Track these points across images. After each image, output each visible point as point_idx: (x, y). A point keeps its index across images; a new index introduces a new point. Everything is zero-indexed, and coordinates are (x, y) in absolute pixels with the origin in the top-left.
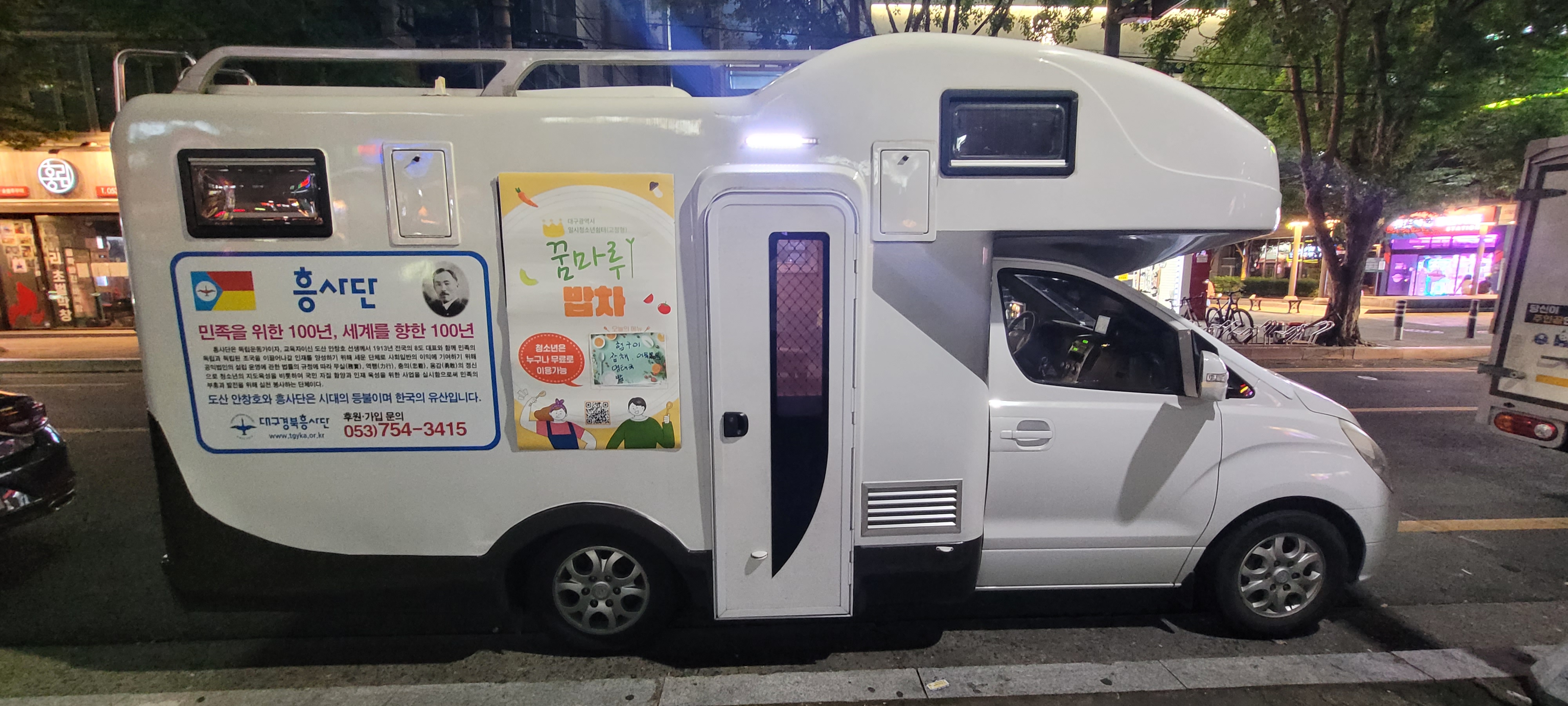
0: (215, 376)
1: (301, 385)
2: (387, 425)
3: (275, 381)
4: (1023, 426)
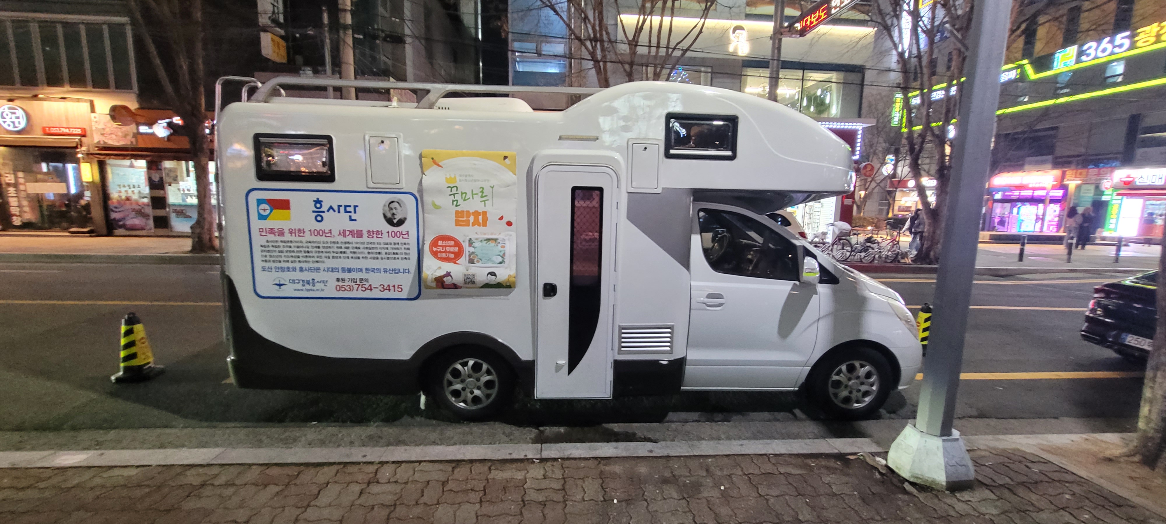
0: (266, 256)
1: (313, 262)
2: (359, 285)
3: (299, 259)
4: (710, 296)
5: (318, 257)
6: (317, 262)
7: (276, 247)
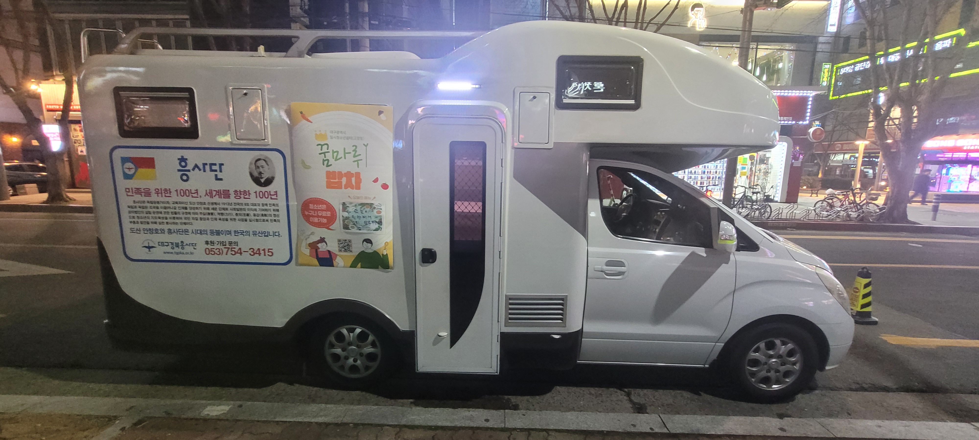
0: (134, 217)
1: (181, 223)
2: (229, 248)
3: (166, 221)
4: (609, 264)
5: (185, 218)
6: (185, 224)
7: (143, 208)
